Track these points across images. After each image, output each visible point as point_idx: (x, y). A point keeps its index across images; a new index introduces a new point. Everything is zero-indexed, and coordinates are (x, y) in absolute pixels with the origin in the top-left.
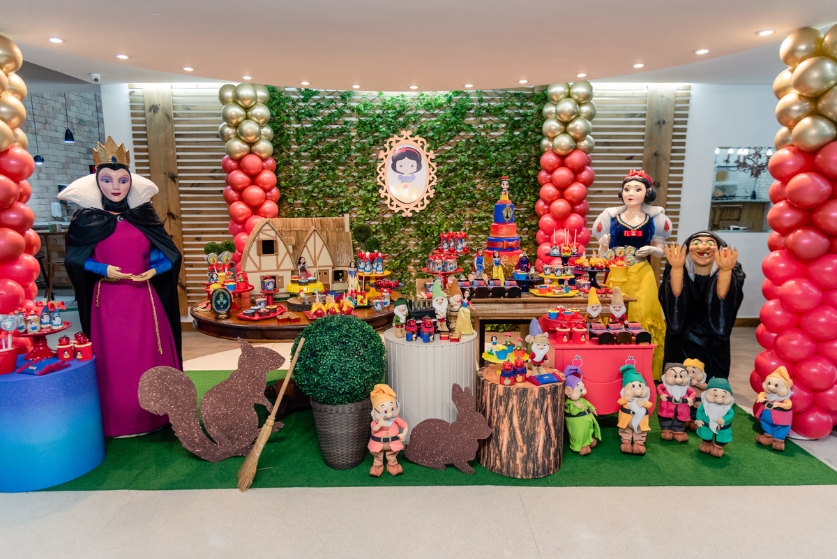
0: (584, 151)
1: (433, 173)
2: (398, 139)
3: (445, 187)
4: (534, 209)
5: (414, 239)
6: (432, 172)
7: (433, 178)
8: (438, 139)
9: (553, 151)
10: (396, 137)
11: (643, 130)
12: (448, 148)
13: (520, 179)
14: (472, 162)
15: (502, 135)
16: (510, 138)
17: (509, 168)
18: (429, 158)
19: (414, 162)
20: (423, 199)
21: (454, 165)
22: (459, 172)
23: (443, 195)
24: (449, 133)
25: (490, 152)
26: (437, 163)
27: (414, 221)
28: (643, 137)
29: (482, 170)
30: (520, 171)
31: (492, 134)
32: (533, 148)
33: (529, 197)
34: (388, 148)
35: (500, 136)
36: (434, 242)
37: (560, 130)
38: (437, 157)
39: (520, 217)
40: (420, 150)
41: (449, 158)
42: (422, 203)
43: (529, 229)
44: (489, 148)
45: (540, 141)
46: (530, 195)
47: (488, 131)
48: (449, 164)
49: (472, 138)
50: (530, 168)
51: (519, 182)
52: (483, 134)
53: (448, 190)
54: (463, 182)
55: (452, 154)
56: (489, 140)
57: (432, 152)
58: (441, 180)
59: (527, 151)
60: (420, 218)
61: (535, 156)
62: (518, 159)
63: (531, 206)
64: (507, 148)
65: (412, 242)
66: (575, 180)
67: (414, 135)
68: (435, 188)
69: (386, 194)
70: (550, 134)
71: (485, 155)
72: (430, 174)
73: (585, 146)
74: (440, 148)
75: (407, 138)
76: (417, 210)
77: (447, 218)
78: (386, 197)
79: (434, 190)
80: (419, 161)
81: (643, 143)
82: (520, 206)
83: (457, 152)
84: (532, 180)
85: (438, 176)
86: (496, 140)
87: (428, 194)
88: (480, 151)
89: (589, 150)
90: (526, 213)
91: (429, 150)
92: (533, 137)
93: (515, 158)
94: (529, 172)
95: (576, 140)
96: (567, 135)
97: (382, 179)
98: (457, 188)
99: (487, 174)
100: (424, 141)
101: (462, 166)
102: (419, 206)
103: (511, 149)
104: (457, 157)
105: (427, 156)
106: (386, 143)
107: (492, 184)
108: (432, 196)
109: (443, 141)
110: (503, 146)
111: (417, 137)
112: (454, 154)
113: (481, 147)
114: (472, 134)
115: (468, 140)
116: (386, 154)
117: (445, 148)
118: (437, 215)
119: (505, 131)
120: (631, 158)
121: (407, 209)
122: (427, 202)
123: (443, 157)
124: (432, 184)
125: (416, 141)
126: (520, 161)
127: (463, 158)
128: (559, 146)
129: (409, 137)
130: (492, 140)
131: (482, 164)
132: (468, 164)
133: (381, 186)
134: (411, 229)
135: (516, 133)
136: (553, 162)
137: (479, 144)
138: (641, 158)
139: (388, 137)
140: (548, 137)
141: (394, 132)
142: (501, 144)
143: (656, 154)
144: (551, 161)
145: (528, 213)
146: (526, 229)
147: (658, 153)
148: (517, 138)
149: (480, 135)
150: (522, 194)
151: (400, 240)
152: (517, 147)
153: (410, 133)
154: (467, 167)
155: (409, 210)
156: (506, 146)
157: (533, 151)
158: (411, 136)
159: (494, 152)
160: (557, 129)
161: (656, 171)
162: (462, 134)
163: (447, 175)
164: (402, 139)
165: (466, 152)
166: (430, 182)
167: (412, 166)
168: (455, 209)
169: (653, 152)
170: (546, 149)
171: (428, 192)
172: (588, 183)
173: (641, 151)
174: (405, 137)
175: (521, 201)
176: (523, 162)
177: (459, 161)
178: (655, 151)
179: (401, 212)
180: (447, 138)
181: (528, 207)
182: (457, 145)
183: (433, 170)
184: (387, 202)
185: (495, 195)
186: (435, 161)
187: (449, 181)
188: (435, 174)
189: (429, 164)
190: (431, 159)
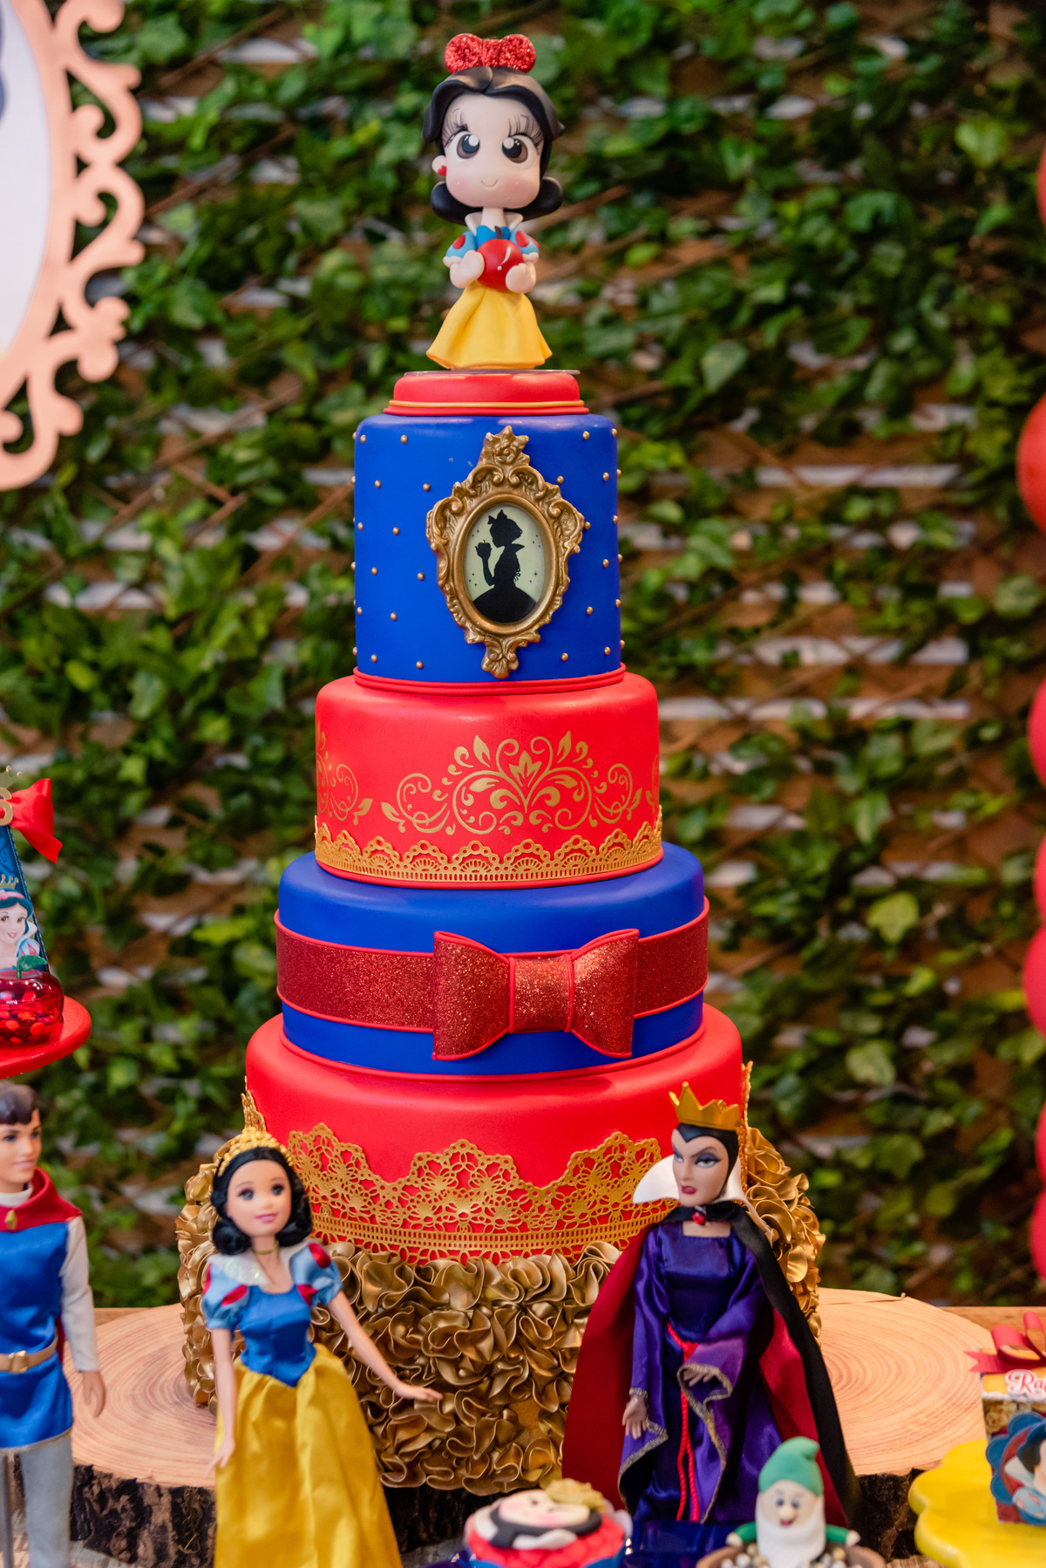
1: (105, 154)
3: (219, 279)
4: (1008, 472)
6: (92, 149)
7: (105, 197)
13: (886, 200)
18: (69, 19)
20: (22, 394)
22: (340, 147)
23: (216, 355)
30: (891, 130)
33: (965, 370)
36: (133, 769)
39: (888, 552)
41: (244, 17)
42: (10, 427)
43: (975, 653)
46: (979, 350)
50: (973, 104)
51: (879, 230)
54: (376, 239)
63: (989, 448)
72: (81, 165)
77: (250, 557)
79: (118, 311)
82: (897, 449)
84: (998, 212)
85: (149, 186)
87: (64, 347)
90: (942, 506)
94: (967, 137)
98: (326, 290)
107: (641, 254)
108: (98, 364)
118: (160, 529)
122: (56, 415)
124: (101, 253)
126: (890, 43)
145: (964, 511)
146: (948, 652)
150: (904, 341)
166: (82, 237)
168: (318, 476)
171: (61, 325)
175: (903, 403)
176: (918, 51)
177: (330, 42)
181: (966, 461)
183: (108, 128)
185: (672, 355)
186: (120, 43)
187: (251, 232)
188: (123, 164)
189: (71, 79)
190: (86, 32)
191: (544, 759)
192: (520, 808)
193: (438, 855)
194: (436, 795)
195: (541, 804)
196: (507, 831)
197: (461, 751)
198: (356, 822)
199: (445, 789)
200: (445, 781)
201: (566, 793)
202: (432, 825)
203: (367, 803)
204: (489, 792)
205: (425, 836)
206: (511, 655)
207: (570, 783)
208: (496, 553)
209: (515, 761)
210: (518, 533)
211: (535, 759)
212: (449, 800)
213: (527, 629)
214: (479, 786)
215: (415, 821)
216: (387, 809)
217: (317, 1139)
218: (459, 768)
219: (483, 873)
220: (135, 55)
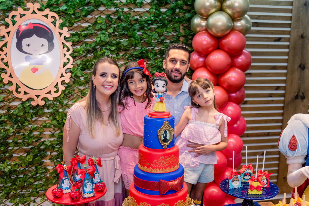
0: (241, 31)
1: (68, 53)
2: (23, 12)
3: (83, 69)
5: (49, 129)
6: (66, 53)
7: (68, 59)
8: (74, 14)
9: (207, 30)
10: (20, 10)
11: (291, 11)
12: (86, 25)
14: (114, 42)
15: (147, 12)
16: (157, 16)
17: (156, 48)
18: (63, 36)
19: (44, 41)
20: (57, 84)
21: (93, 45)
22: (99, 53)
24: (86, 8)
25: (134, 30)
26: (73, 42)
27: (48, 109)
28: (290, 18)
29: (126, 50)
31: (136, 10)
32: (181, 27)
34: (11, 24)
35: (144, 12)
37: (215, 7)
38: (73, 35)
40: (51, 26)
41: (86, 36)
42: (55, 89)
44: (132, 25)
45: (189, 20)
47: (132, 6)
48: (87, 43)
49: (114, 13)
52: (126, 9)
53: (87, 74)
55: (90, 32)
56: (132, 17)
57: (65, 29)
58: (78, 62)
59: (175, 30)
60: (54, 105)
61: (184, 36)
62: (166, 39)
64: (153, 26)
65: (47, 133)
66: (231, 66)
67: (43, 8)
68: (71, 72)
69: (10, 79)
70: (203, 11)
71: (129, 34)
72: (65, 55)
73: (242, 26)
74: (75, 25)
75: (34, 12)
76: (51, 97)
78: (10, 83)
79: (69, 74)
80: (50, 39)
81: (290, 24)
83: (96, 30)
85: (74, 57)
86: (141, 17)
87: (63, 79)
88: (123, 29)
89: (245, 31)
91: (62, 26)
92: (181, 15)
93: (162, 38)
95: (233, 18)
96: (224, 13)
97: (5, 61)
99: (132, 55)
100: (56, 15)
101: (103, 46)
102: (52, 92)
103: (158, 27)
104: (96, 35)
105: (61, 34)
106: (8, 17)
108: (67, 81)
109: (79, 17)
110: (149, 25)
111: (47, 11)
112: (93, 32)
113: (124, 24)
114: (113, 9)
115: (109, 16)
116: (8, 30)
117: (83, 25)
119: (150, 7)
120: (279, 40)
121: (38, 96)
122: (62, 88)
123: (79, 35)
124: (67, 67)
125: (46, 16)
126: (168, 41)
127: (104, 37)
128: (214, 26)
129: (36, 11)
130: (136, 17)
131: (126, 44)
132: (110, 44)
133: (4, 69)
134: (45, 118)
135: (163, 10)
136: (208, 44)
137: (122, 21)
138: (288, 40)
139: (10, 9)
140: (201, 14)
141: (18, 4)
142: (146, 21)
143: (302, 37)
144: (205, 43)
147: (304, 35)
148: (164, 16)
149: (123, 11)
151: (31, 131)
152: (164, 26)
153: (38, 5)
154: (108, 47)
155: (40, 98)
156: (152, 24)
157: (182, 31)
158: (40, 10)
159: (139, 31)
160: (212, 6)
161: (302, 53)
162: (101, 9)
163: (85, 56)
164: (28, 13)
165: (106, 30)
166: (65, 65)
167: (42, 45)
169: (300, 35)
170: (198, 29)
171: (62, 76)
172: (244, 68)
173: (289, 33)
174: (31, 11)
177: (98, 40)
178: (302, 33)
179: (30, 99)
180: (84, 13)
182: (96, 23)
183: (68, 50)
184: (13, 88)
186: (70, 39)
187: (88, 63)
188: (70, 55)
189: (63, 43)
190: (65, 37)
191: (170, 158)
192: (167, 164)
193: (158, 170)
194: (158, 163)
195: (170, 163)
196: (166, 166)
197: (161, 158)
198: (147, 165)
199: (159, 162)
200: (159, 161)
201: (172, 161)
202: (157, 166)
203: (149, 164)
204: (164, 162)
205: (156, 167)
206: (166, 146)
207: (172, 160)
208: (165, 135)
209: (167, 158)
210: (167, 132)
211: (169, 158)
212: (159, 163)
213: (168, 143)
214: (163, 162)
215: (155, 166)
216: (151, 164)
217: (144, 204)
218: (161, 160)
219: (163, 171)
220: (72, 41)
